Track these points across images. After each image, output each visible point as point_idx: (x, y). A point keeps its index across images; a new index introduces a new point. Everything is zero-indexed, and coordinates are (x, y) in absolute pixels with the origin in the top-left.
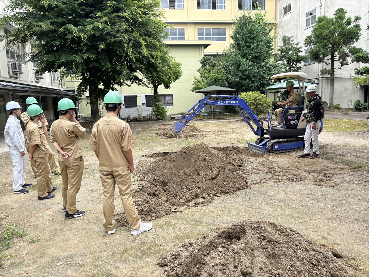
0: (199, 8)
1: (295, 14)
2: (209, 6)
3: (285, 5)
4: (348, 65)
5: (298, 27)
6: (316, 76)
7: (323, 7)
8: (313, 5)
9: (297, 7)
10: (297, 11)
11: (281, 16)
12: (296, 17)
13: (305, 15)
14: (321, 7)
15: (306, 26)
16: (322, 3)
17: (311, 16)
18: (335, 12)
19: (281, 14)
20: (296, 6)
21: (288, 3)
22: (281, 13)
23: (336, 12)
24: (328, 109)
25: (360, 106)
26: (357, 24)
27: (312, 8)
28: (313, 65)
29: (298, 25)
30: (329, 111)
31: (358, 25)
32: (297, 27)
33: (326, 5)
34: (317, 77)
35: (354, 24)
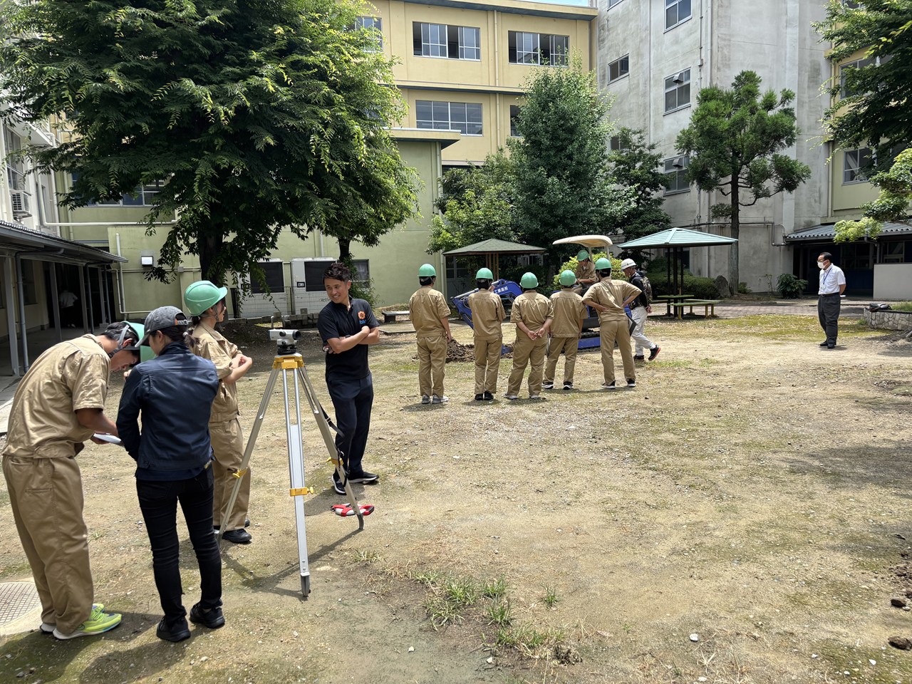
0: (418, 52)
1: (638, 80)
2: (443, 49)
3: (614, 58)
4: (770, 196)
5: (648, 108)
6: (695, 220)
7: (707, 66)
8: (682, 62)
9: (642, 64)
10: (643, 72)
11: (603, 83)
12: (641, 87)
13: (664, 83)
14: (700, 66)
15: (667, 107)
16: (703, 58)
17: (676, 87)
18: (736, 78)
19: (604, 79)
20: (641, 62)
21: (622, 55)
22: (604, 76)
23: (738, 78)
24: (729, 295)
25: (792, 288)
26: (786, 107)
27: (681, 69)
28: (686, 194)
29: (648, 104)
30: (730, 298)
31: (788, 109)
32: (645, 108)
33: (713, 63)
34: (697, 223)
35: (780, 107)
